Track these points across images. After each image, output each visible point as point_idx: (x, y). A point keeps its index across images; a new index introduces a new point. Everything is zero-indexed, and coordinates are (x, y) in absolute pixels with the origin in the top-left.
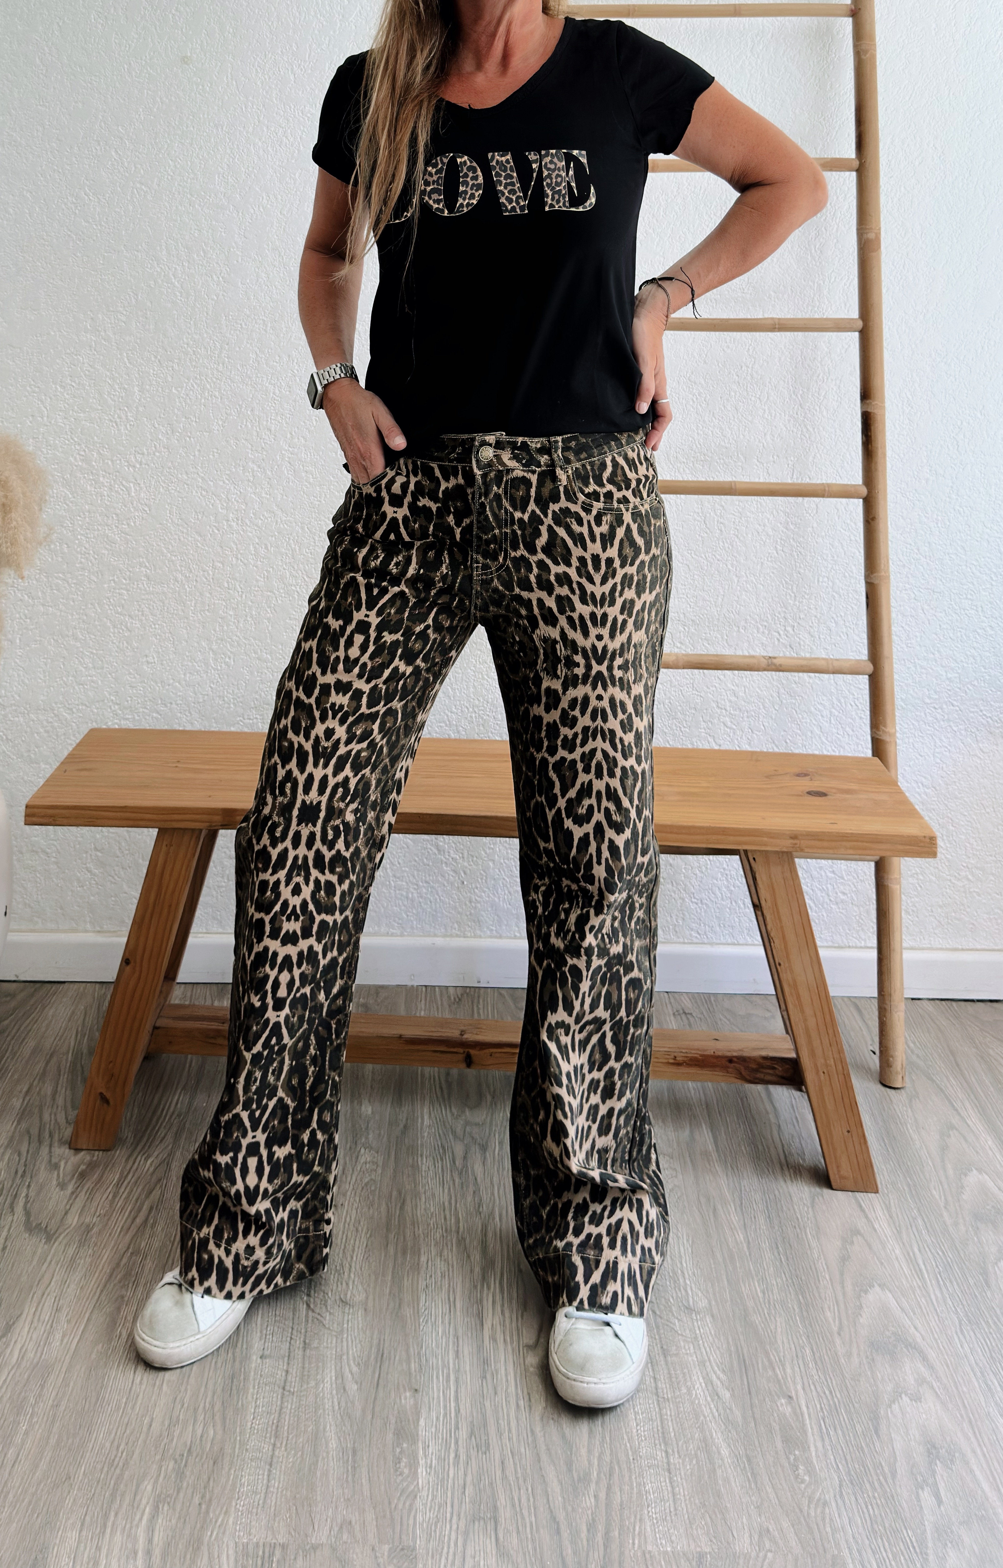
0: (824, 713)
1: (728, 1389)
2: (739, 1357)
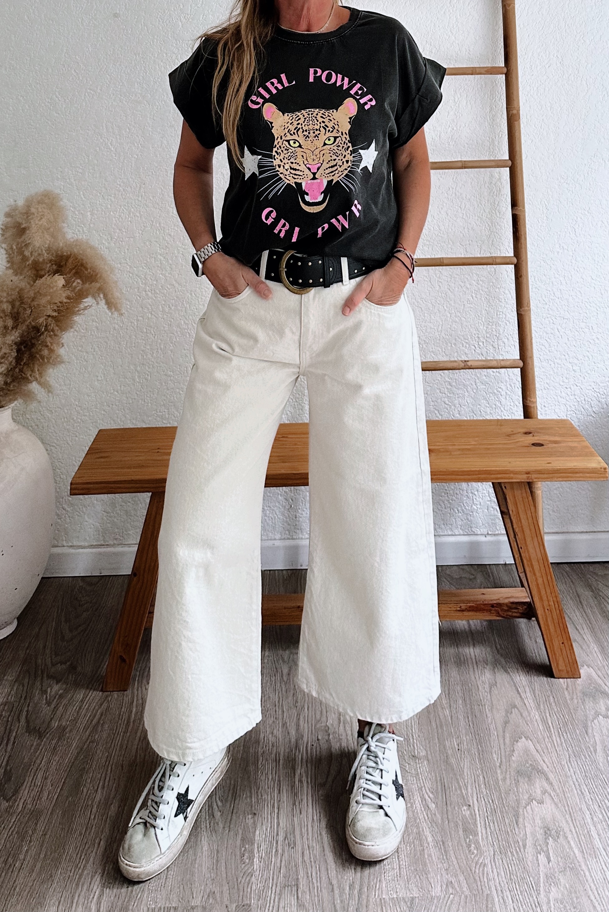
0: (502, 394)
1: (434, 803)
2: (442, 783)
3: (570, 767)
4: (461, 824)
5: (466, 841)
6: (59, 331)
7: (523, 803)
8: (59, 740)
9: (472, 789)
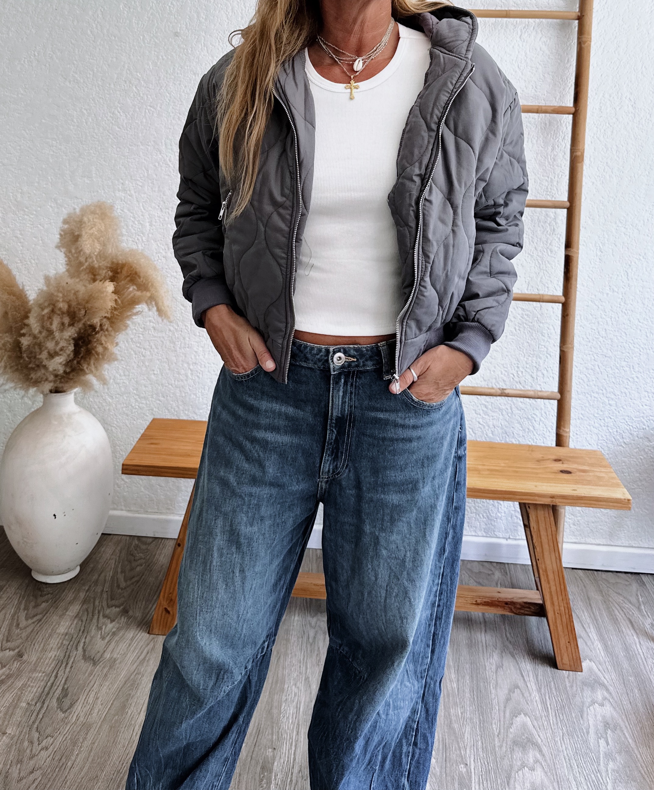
2: (443, 743)
3: (563, 743)
4: (457, 778)
6: (113, 331)
7: (516, 768)
8: (109, 669)
9: (470, 751)
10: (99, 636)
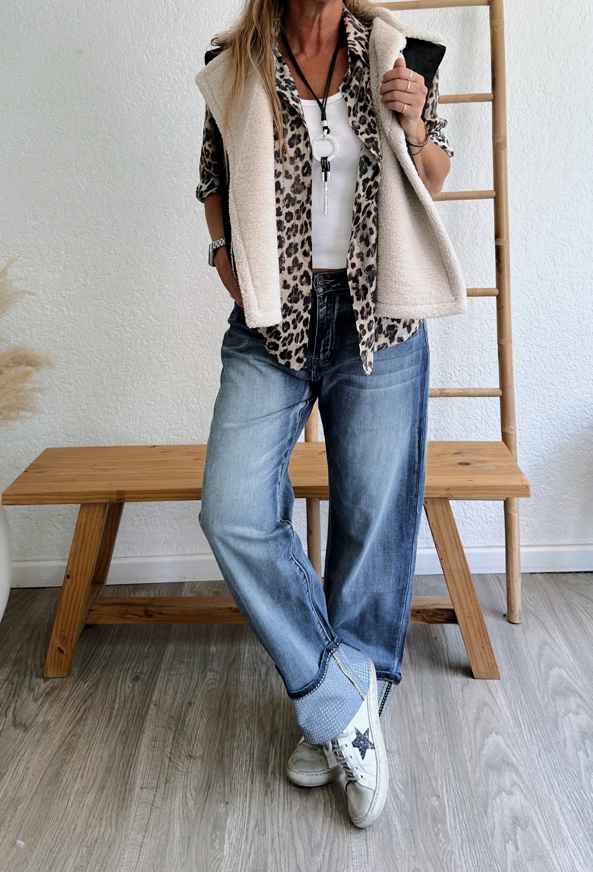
1: (404, 794)
2: (412, 776)
3: (540, 760)
4: (429, 813)
5: (434, 829)
7: (492, 794)
9: (442, 781)
10: (31, 699)
